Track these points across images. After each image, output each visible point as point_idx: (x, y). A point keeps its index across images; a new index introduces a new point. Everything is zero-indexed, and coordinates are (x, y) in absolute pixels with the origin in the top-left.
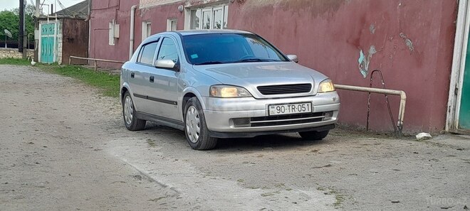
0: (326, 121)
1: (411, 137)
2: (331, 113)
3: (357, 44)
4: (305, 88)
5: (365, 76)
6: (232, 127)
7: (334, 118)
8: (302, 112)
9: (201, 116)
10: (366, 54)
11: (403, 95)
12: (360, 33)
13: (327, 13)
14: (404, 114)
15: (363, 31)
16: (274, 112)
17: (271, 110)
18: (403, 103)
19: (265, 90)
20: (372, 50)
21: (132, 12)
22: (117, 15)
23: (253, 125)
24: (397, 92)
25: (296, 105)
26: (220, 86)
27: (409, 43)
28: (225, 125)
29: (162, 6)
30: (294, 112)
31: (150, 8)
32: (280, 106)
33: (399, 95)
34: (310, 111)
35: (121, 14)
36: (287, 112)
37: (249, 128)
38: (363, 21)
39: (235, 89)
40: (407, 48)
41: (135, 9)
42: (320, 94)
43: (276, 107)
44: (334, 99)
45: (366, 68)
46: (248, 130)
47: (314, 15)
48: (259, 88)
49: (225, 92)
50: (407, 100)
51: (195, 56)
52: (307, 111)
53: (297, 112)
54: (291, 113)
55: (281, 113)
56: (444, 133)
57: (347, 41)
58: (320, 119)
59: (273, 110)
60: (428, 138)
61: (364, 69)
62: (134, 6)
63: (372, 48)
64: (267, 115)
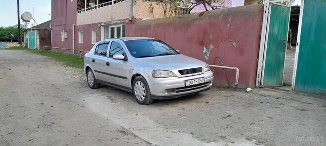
0: (208, 86)
2: (210, 82)
3: (202, 44)
4: (200, 70)
5: (207, 59)
6: (166, 94)
8: (200, 83)
9: (146, 87)
10: (208, 49)
11: (238, 70)
12: (204, 38)
13: (183, 29)
14: (238, 79)
15: (206, 38)
18: (238, 73)
19: (182, 72)
21: (73, 27)
22: (65, 29)
23: (177, 92)
25: (198, 80)
26: (159, 71)
28: (163, 92)
29: (89, 25)
30: (197, 83)
31: (82, 25)
32: (191, 80)
33: (235, 70)
34: (203, 82)
35: (67, 28)
38: (205, 33)
40: (233, 46)
41: (74, 26)
42: (206, 72)
43: (188, 81)
45: (208, 55)
46: (175, 95)
47: (175, 30)
48: (179, 71)
54: (195, 84)
55: (191, 84)
56: (255, 87)
57: (196, 42)
58: (206, 86)
59: (187, 83)
61: (207, 56)
62: (74, 25)
63: (212, 46)
64: (184, 86)
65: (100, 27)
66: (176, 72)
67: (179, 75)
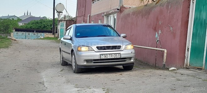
0: (128, 62)
1: (168, 69)
2: (130, 58)
3: (155, 30)
4: (119, 47)
6: (85, 63)
7: (132, 61)
8: (116, 57)
9: (75, 59)
10: (158, 34)
11: (166, 51)
12: (156, 24)
13: (146, 16)
14: (166, 59)
15: (157, 24)
16: (103, 57)
18: (165, 54)
20: (160, 32)
21: (88, 17)
22: (84, 18)
23: (94, 63)
24: (163, 50)
25: (113, 55)
26: (82, 46)
27: (171, 29)
28: (83, 62)
29: (98, 14)
30: (112, 58)
31: (94, 15)
32: (106, 55)
33: (164, 51)
34: (119, 57)
35: (85, 18)
36: (109, 57)
37: (93, 64)
39: (87, 48)
40: (171, 31)
41: (90, 16)
42: (125, 50)
43: (104, 55)
44: (132, 52)
45: (158, 40)
46: (92, 65)
47: (142, 17)
48: (98, 47)
49: (84, 49)
50: (167, 53)
51: (78, 34)
52: (118, 57)
53: (113, 57)
55: (106, 58)
56: (184, 68)
57: (152, 28)
58: (125, 61)
60: (175, 70)
63: (160, 31)
64: (100, 59)
66: (94, 48)
67: (96, 50)
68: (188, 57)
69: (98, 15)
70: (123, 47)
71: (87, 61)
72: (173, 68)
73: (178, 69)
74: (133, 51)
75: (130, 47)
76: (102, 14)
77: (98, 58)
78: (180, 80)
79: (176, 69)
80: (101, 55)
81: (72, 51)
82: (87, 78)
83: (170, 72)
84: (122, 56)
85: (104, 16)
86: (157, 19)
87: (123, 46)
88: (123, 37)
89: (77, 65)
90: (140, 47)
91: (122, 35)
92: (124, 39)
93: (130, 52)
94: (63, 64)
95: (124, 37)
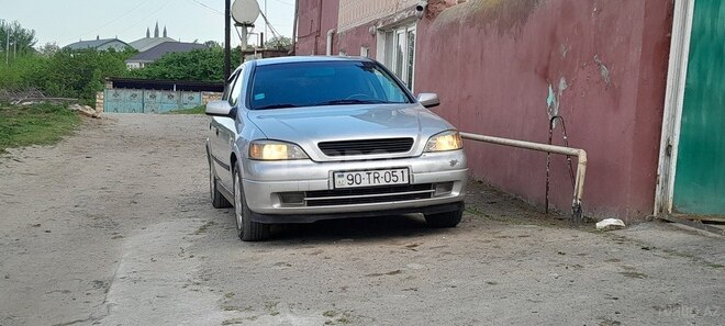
0: (438, 198)
1: (591, 222)
2: (448, 185)
3: (546, 76)
4: (403, 145)
6: (277, 206)
7: (455, 194)
8: (392, 183)
9: (241, 187)
10: (556, 91)
11: (583, 157)
12: (549, 57)
14: (584, 187)
15: (553, 54)
16: (343, 183)
17: (337, 180)
18: (581, 169)
19: (326, 147)
20: (562, 85)
22: (316, 43)
23: (310, 203)
24: (574, 151)
25: (382, 173)
26: (263, 142)
29: (357, 28)
30: (377, 184)
32: (354, 174)
33: (577, 156)
34: (406, 182)
35: (321, 43)
36: (365, 183)
37: (305, 208)
39: (284, 147)
40: (602, 79)
41: (333, 34)
42: (428, 155)
43: (346, 174)
44: (453, 163)
45: (556, 113)
46: (303, 212)
49: (271, 151)
50: (588, 164)
51: (261, 96)
52: (400, 182)
53: (383, 183)
54: (372, 184)
55: (355, 185)
56: (651, 220)
57: (536, 71)
58: (428, 195)
59: (341, 179)
60: (618, 228)
61: (553, 114)
62: (331, 31)
63: (563, 81)
64: (332, 188)
65: (374, 35)
66: (311, 147)
67: (317, 154)
68: (666, 180)
69: (360, 30)
70: (420, 143)
71: (285, 197)
72: (612, 221)
73: (628, 225)
74: (460, 158)
75: (447, 142)
76: (369, 25)
77: (323, 185)
78: (636, 275)
79: (623, 224)
80: (336, 175)
81: (233, 158)
82: (279, 264)
83: (600, 238)
84: (418, 179)
85: (378, 34)
86: (553, 39)
87: (419, 139)
88: (426, 107)
89: (247, 212)
90: (491, 142)
91: (424, 97)
92: (428, 114)
93: (447, 162)
94: (217, 203)
95: (428, 106)
